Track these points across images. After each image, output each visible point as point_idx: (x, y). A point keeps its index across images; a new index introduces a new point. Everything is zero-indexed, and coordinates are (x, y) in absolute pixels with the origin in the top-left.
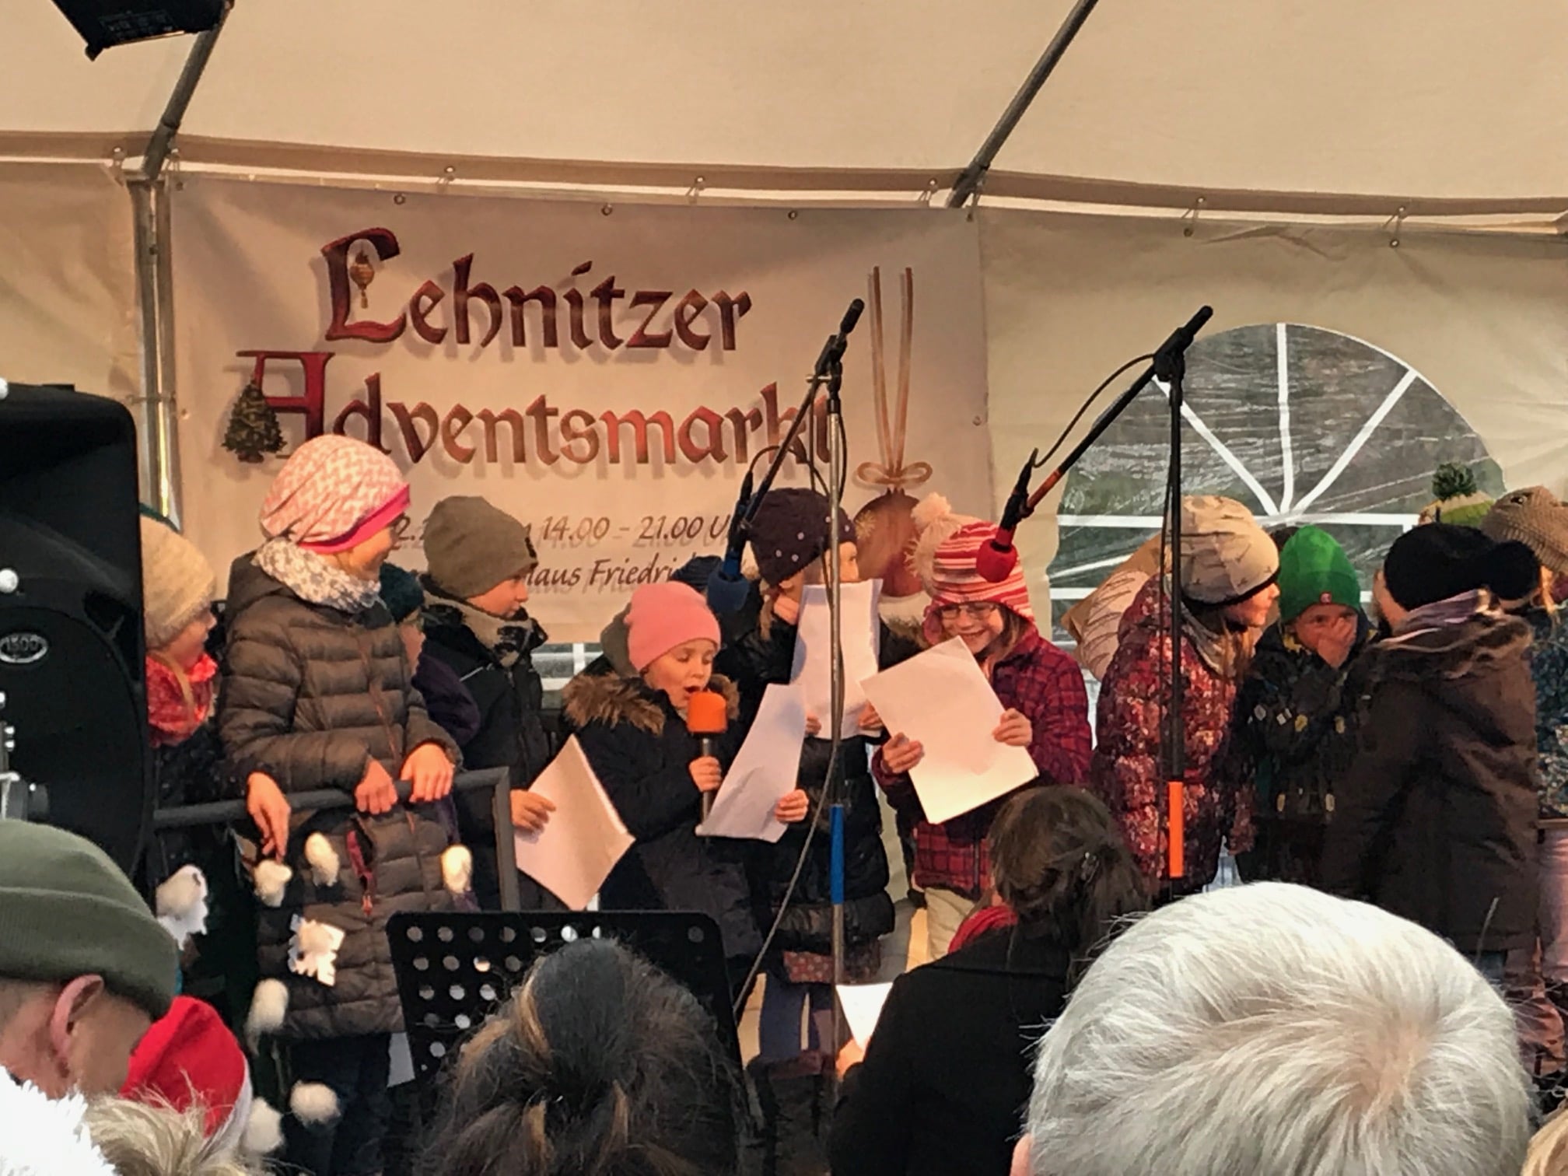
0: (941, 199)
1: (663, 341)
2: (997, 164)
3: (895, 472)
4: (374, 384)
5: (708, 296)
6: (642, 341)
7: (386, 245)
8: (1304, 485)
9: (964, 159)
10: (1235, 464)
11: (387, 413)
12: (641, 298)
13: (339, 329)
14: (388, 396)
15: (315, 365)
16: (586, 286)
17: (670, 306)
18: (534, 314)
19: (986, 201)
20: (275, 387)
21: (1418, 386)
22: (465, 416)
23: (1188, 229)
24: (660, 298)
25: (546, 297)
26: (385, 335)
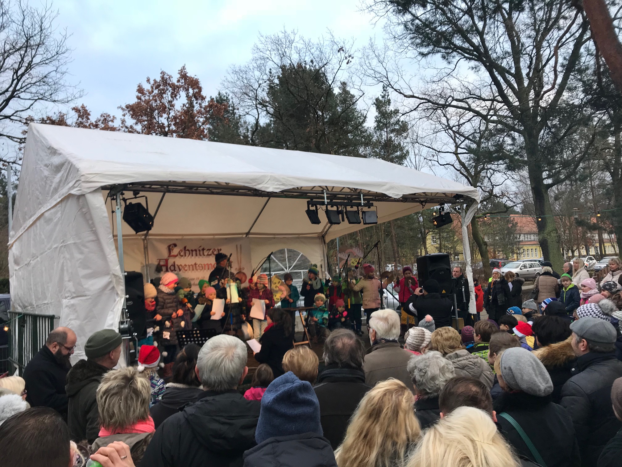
0: (244, 236)
1: (211, 255)
2: (251, 231)
3: (240, 269)
4: (174, 262)
5: (216, 249)
6: (208, 255)
7: (175, 245)
8: (289, 267)
9: (247, 231)
10: (281, 265)
11: (176, 266)
12: (208, 250)
13: (170, 256)
14: (176, 264)
15: (167, 261)
16: (201, 249)
17: (211, 251)
18: (194, 253)
19: (250, 236)
20: (162, 263)
21: (302, 255)
22: (186, 265)
23: (274, 238)
24: (210, 250)
25: (196, 250)
26: (175, 256)
